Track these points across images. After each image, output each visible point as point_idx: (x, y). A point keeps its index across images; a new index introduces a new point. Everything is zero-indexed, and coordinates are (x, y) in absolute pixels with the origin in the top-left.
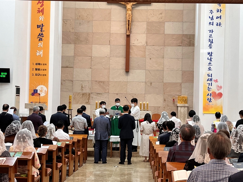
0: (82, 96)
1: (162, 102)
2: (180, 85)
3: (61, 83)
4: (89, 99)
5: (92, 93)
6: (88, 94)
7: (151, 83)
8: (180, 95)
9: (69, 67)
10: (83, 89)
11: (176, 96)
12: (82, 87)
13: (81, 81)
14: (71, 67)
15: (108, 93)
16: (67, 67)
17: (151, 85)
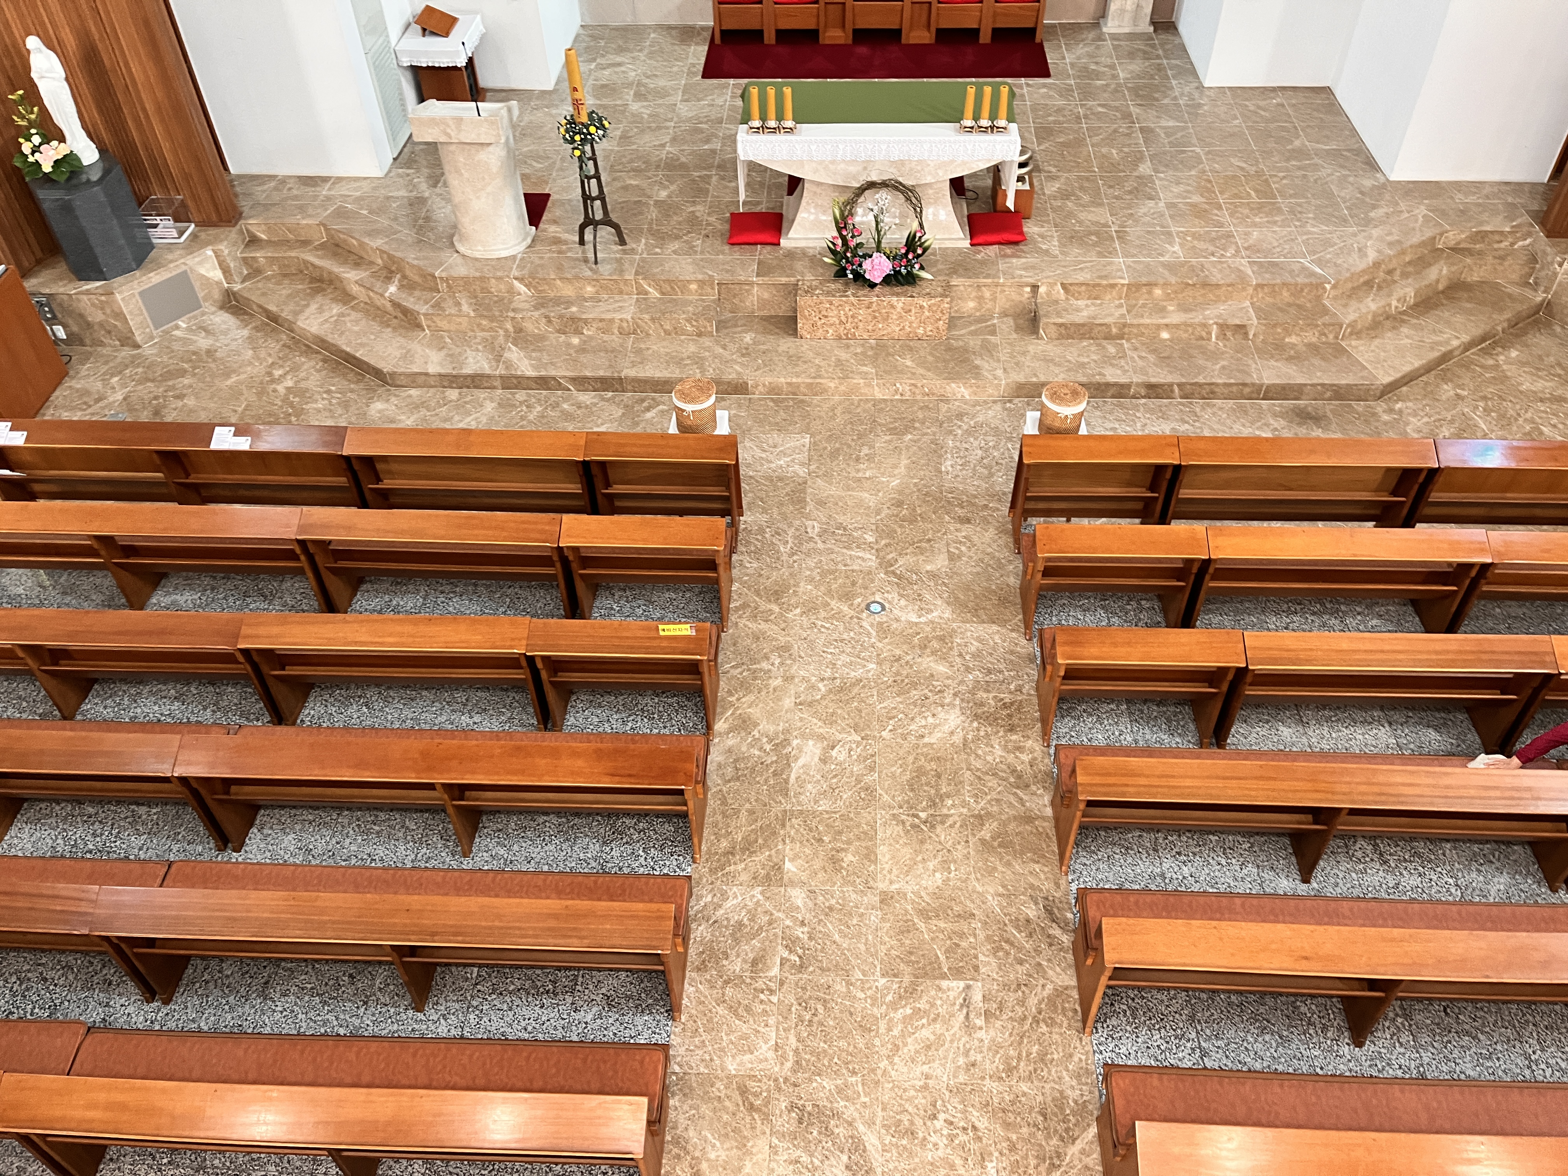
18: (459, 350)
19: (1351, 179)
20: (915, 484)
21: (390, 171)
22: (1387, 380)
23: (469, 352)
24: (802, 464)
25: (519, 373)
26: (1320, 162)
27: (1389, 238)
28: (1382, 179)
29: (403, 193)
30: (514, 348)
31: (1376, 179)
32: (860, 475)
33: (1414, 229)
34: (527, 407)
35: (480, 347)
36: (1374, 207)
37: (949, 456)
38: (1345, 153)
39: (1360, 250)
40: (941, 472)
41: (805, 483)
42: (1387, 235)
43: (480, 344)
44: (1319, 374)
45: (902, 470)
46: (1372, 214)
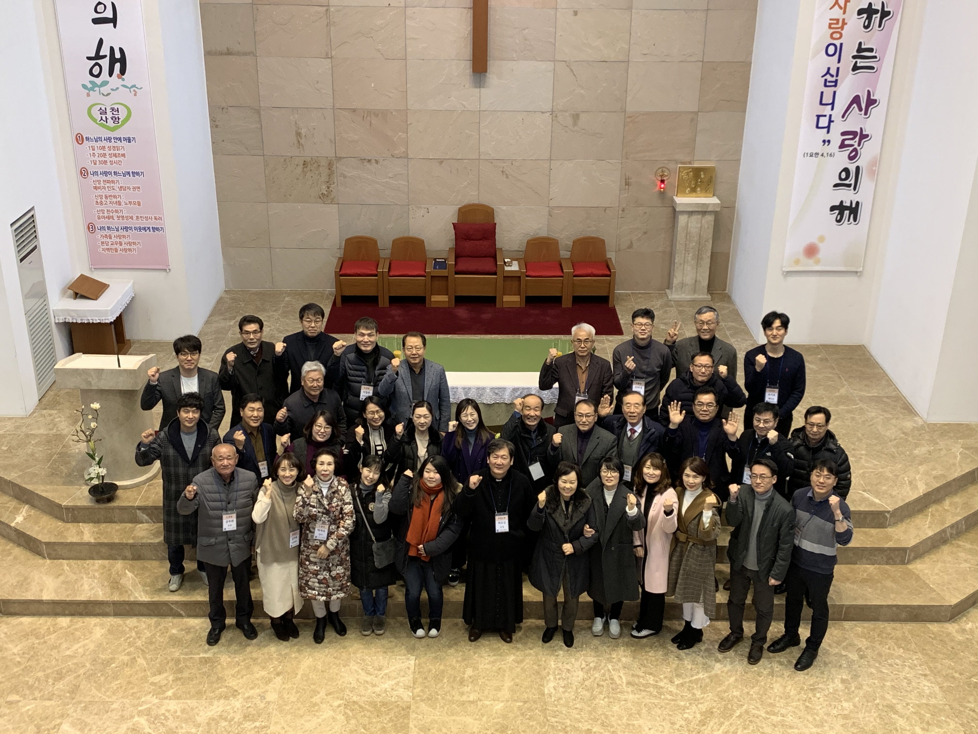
0: (300, 169)
1: (618, 192)
2: (692, 120)
3: (213, 120)
4: (328, 183)
5: (339, 159)
6: (324, 163)
7: (576, 117)
8: (688, 159)
9: (238, 54)
10: (302, 141)
11: (671, 166)
12: (299, 134)
13: (293, 108)
14: (245, 54)
15: (407, 157)
16: (229, 53)
17: (575, 124)
18: (75, 577)
19: (894, 421)
20: (519, 708)
21: (34, 412)
22: (954, 601)
23: (85, 579)
24: (407, 688)
25: (132, 599)
26: (865, 406)
27: (934, 472)
28: (920, 422)
29: (42, 431)
30: (129, 574)
31: (915, 422)
32: (464, 698)
33: (954, 465)
34: (137, 633)
35: (96, 574)
36: (917, 446)
37: (551, 677)
38: (885, 399)
39: (910, 483)
40: (543, 694)
41: (409, 707)
42: (932, 470)
43: (96, 571)
44: (892, 596)
45: (505, 693)
46: (916, 452)
